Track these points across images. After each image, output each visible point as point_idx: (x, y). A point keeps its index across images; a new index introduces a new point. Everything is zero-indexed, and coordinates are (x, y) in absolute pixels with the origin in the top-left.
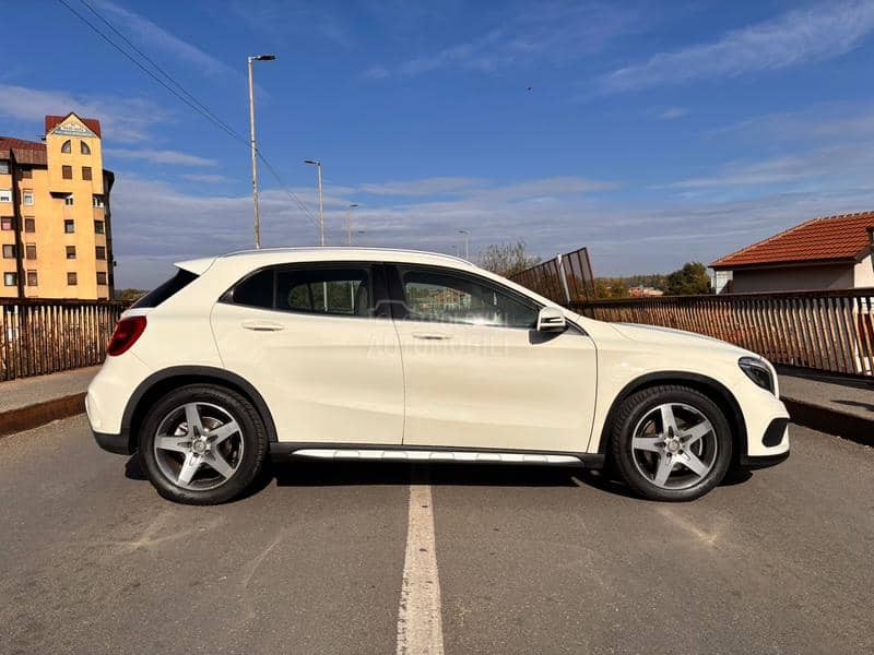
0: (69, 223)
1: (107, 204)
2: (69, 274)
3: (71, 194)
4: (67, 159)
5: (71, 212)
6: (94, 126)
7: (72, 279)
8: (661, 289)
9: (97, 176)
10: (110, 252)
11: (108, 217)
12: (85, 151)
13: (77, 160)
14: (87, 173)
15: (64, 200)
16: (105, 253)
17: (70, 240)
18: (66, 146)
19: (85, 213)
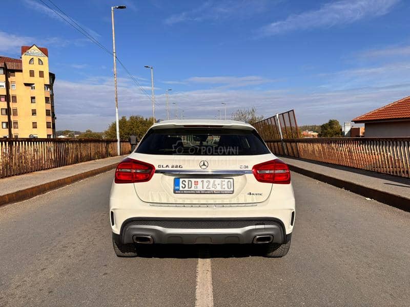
0: (33, 98)
1: (52, 89)
2: (33, 123)
3: (33, 84)
4: (32, 67)
5: (34, 93)
6: (45, 51)
7: (35, 125)
8: (317, 132)
9: (47, 76)
10: (53, 113)
11: (52, 95)
12: (41, 63)
13: (37, 68)
14: (41, 74)
15: (30, 88)
16: (51, 113)
17: (33, 106)
18: (31, 61)
19: (41, 93)
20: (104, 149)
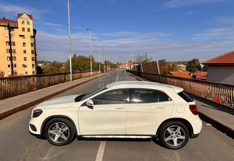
0: (24, 43)
1: (34, 38)
2: (24, 58)
3: (24, 35)
4: (23, 26)
5: (25, 41)
6: (30, 17)
7: (25, 59)
8: (186, 65)
9: (32, 31)
10: (35, 52)
11: (35, 42)
12: (28, 23)
13: (26, 26)
14: (29, 30)
15: (23, 37)
16: (34, 52)
17: (24, 48)
18: (23, 22)
19: (28, 41)
20: (63, 78)
